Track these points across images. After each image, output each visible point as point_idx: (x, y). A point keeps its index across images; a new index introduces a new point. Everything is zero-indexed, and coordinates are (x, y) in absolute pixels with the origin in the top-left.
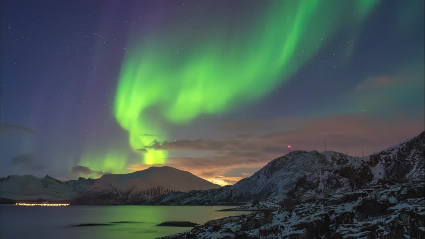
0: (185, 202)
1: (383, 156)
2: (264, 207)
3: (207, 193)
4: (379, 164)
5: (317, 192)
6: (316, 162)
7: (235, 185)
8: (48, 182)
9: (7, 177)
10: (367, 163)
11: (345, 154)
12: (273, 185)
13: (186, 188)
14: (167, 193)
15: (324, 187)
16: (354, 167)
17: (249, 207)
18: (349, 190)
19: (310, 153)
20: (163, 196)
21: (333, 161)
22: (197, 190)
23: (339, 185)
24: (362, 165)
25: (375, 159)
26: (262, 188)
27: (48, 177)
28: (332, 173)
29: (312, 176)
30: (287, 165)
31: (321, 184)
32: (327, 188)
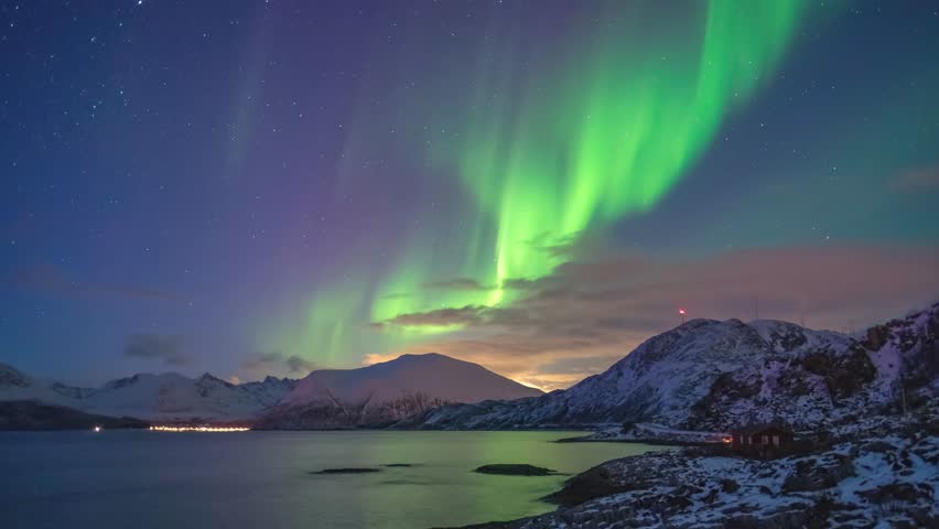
0: (473, 424)
1: (898, 329)
2: (646, 434)
3: (515, 406)
4: (887, 346)
5: (757, 403)
6: (739, 342)
7: (572, 390)
8: (207, 385)
9: (131, 376)
10: (861, 342)
11: (799, 324)
12: (650, 390)
13: (474, 397)
14: (435, 407)
15: (772, 393)
16: (835, 352)
17: (616, 435)
18: (825, 400)
19: (726, 324)
20: (428, 413)
21: (774, 341)
22: (496, 399)
23: (803, 390)
24: (852, 348)
25: (878, 336)
26: (627, 394)
27: (208, 376)
28: (787, 366)
29: (745, 371)
30: (678, 348)
31: (764, 386)
32: (777, 396)
